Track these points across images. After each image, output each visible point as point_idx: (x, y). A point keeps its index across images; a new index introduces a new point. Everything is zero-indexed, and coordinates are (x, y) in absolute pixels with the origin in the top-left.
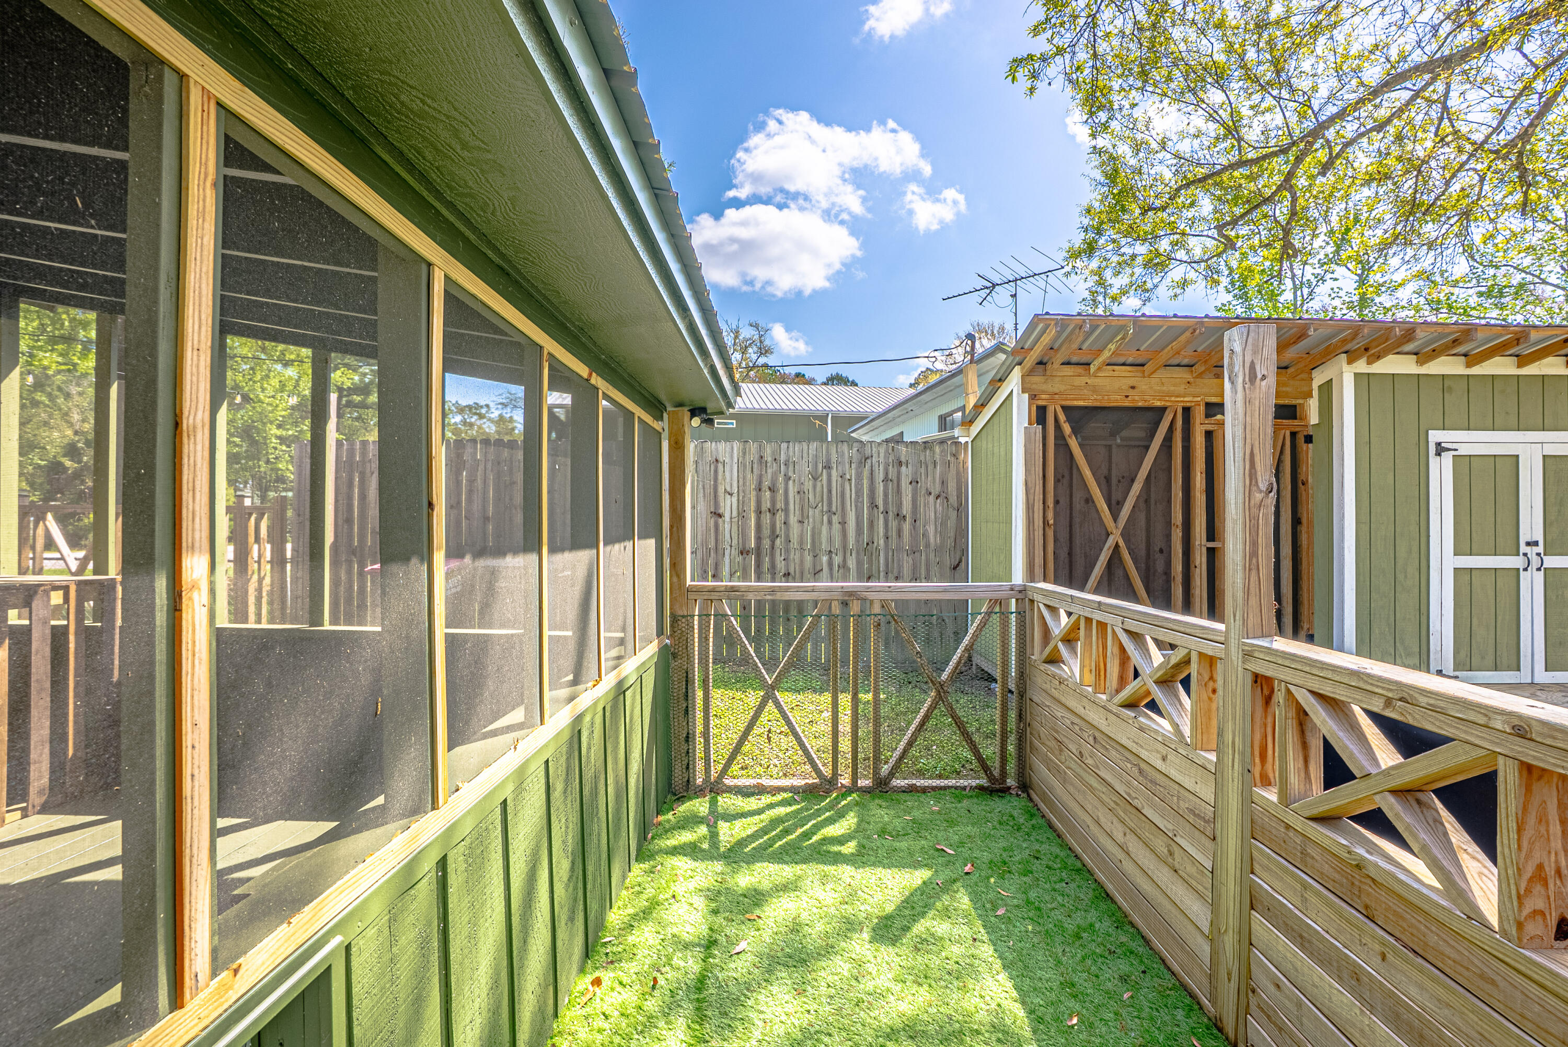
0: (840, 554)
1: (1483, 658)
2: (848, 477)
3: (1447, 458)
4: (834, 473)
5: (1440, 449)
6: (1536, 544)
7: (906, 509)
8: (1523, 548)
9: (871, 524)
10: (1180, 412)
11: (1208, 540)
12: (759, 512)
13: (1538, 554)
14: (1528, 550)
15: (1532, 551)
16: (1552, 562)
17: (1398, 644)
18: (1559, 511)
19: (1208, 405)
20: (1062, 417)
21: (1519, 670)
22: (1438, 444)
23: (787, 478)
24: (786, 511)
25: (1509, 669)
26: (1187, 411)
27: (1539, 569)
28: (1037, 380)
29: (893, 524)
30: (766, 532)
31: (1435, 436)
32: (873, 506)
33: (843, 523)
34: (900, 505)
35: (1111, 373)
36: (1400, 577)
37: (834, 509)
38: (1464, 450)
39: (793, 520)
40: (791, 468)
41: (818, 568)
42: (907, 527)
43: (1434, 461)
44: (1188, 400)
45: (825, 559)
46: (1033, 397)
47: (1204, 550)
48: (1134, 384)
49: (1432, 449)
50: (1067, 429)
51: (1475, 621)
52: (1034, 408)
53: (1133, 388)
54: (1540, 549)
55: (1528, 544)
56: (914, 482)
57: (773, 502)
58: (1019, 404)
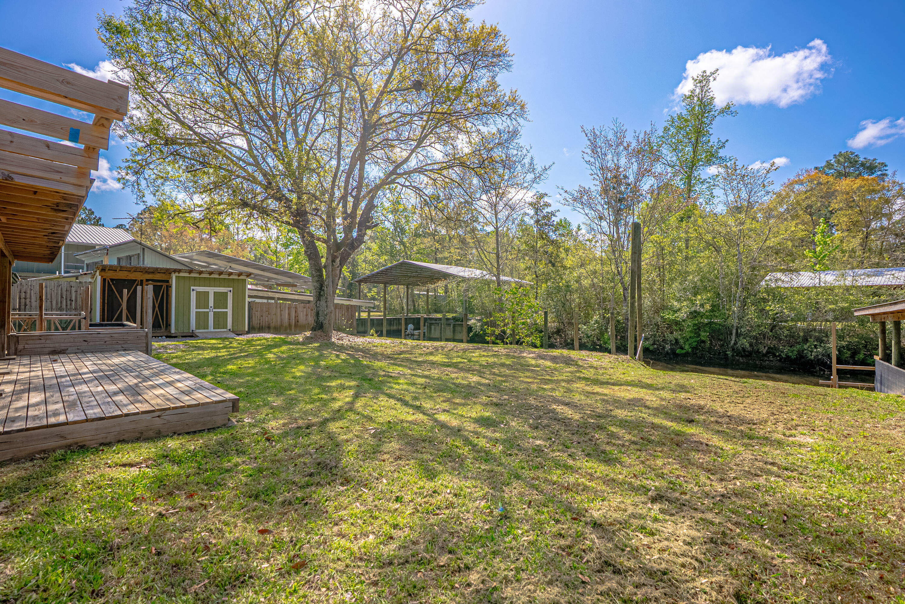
1: (202, 327)
3: (195, 292)
5: (193, 290)
7: (73, 298)
9: (61, 302)
10: (140, 281)
12: (20, 298)
15: (211, 308)
16: (214, 310)
17: (184, 325)
18: (217, 301)
19: (146, 279)
20: (110, 281)
21: (208, 329)
24: (30, 298)
26: (142, 280)
27: (212, 312)
28: (103, 273)
29: (69, 302)
30: (23, 304)
31: (192, 288)
32: (62, 297)
34: (71, 297)
35: (122, 273)
36: (185, 313)
38: (198, 290)
42: (73, 303)
43: (192, 292)
44: (142, 278)
46: (102, 277)
49: (191, 290)
50: (111, 283)
51: (200, 321)
52: (102, 279)
53: (128, 276)
54: (213, 308)
56: (76, 291)
57: (26, 296)
58: (99, 278)
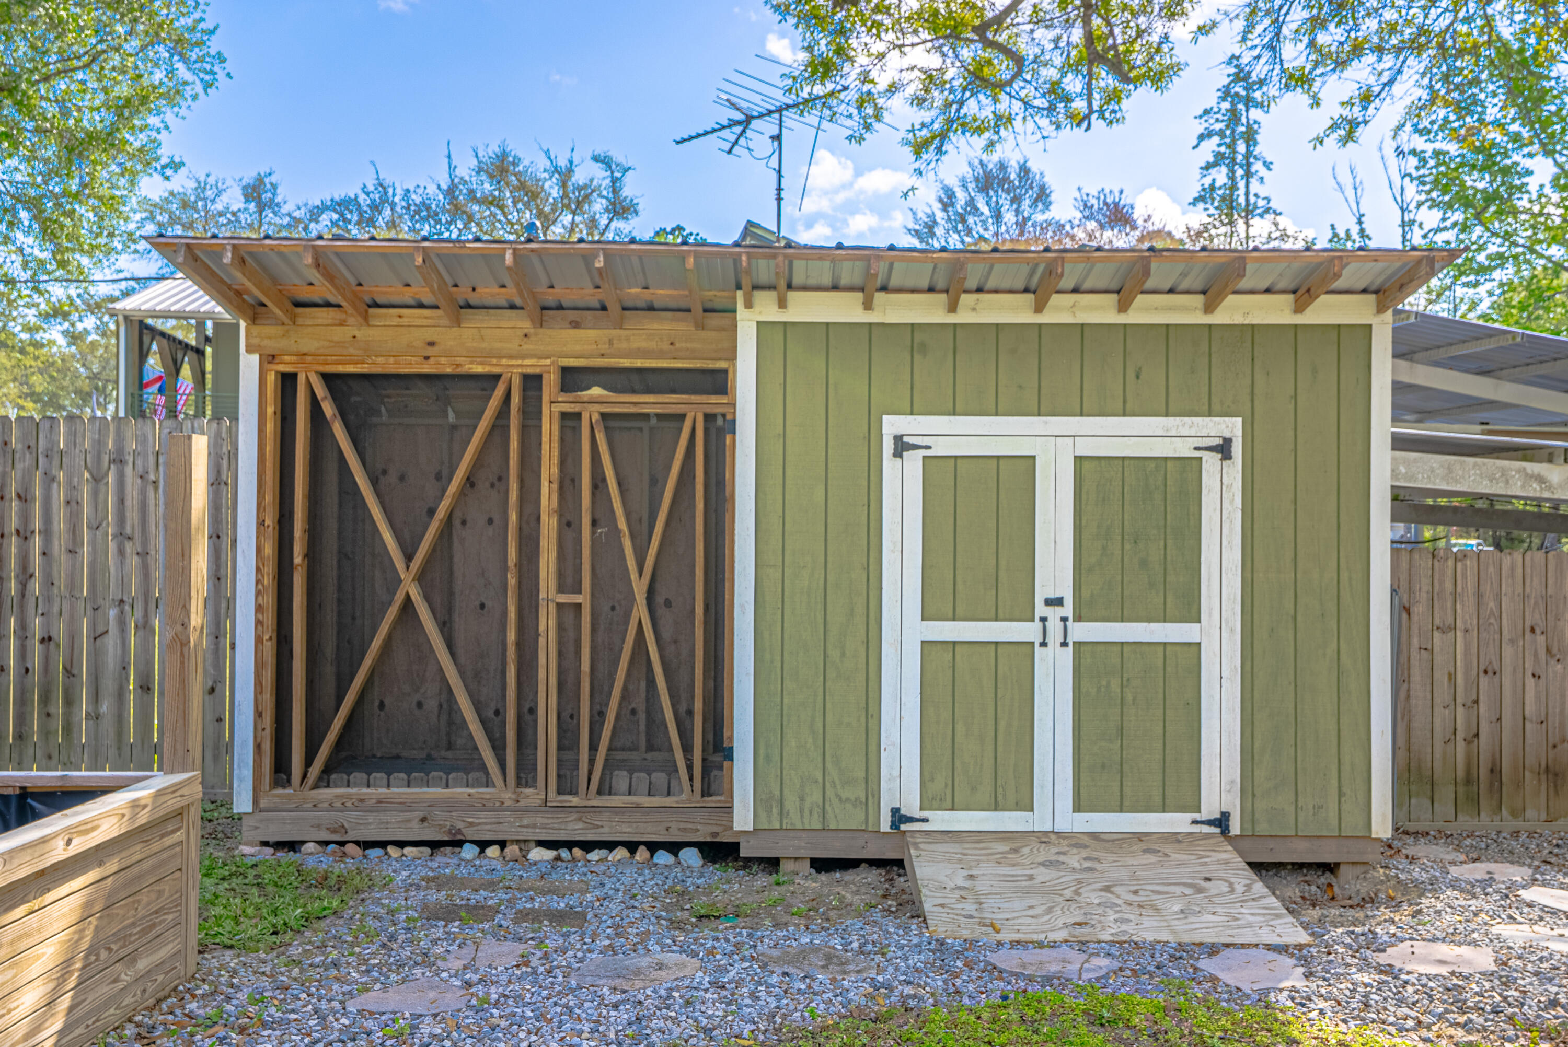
0: (139, 607)
1: (974, 789)
2: (152, 477)
3: (913, 461)
4: (129, 470)
5: (901, 447)
6: (1059, 602)
8: (1040, 610)
10: (516, 382)
11: (561, 589)
13: (1064, 619)
14: (1049, 612)
15: (1054, 614)
16: (1082, 631)
17: (829, 765)
18: (1104, 548)
19: (565, 370)
20: (321, 391)
21: (1032, 810)
22: (898, 439)
23: (49, 479)
24: (47, 533)
25: (1018, 807)
26: (532, 382)
27: (1064, 644)
28: (271, 332)
31: (892, 425)
33: (143, 554)
35: (396, 321)
36: (834, 654)
37: (128, 530)
38: (941, 448)
39: (59, 546)
40: (56, 462)
41: (100, 629)
43: (890, 466)
44: (531, 365)
45: (113, 613)
46: (269, 359)
47: (552, 608)
48: (434, 338)
49: (888, 446)
50: (328, 409)
51: (960, 728)
52: (271, 378)
53: (431, 344)
54: (1068, 610)
55: (1049, 602)
57: (25, 517)
58: (249, 364)
